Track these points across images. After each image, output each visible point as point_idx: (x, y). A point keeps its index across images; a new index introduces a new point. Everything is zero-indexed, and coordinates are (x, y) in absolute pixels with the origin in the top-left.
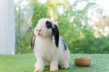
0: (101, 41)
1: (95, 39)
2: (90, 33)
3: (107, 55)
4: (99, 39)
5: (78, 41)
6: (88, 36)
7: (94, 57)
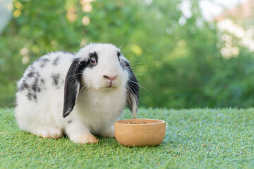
0: (239, 66)
1: (221, 59)
2: (204, 40)
3: (228, 113)
4: (232, 59)
5: (168, 68)
6: (198, 52)
7: (186, 119)
